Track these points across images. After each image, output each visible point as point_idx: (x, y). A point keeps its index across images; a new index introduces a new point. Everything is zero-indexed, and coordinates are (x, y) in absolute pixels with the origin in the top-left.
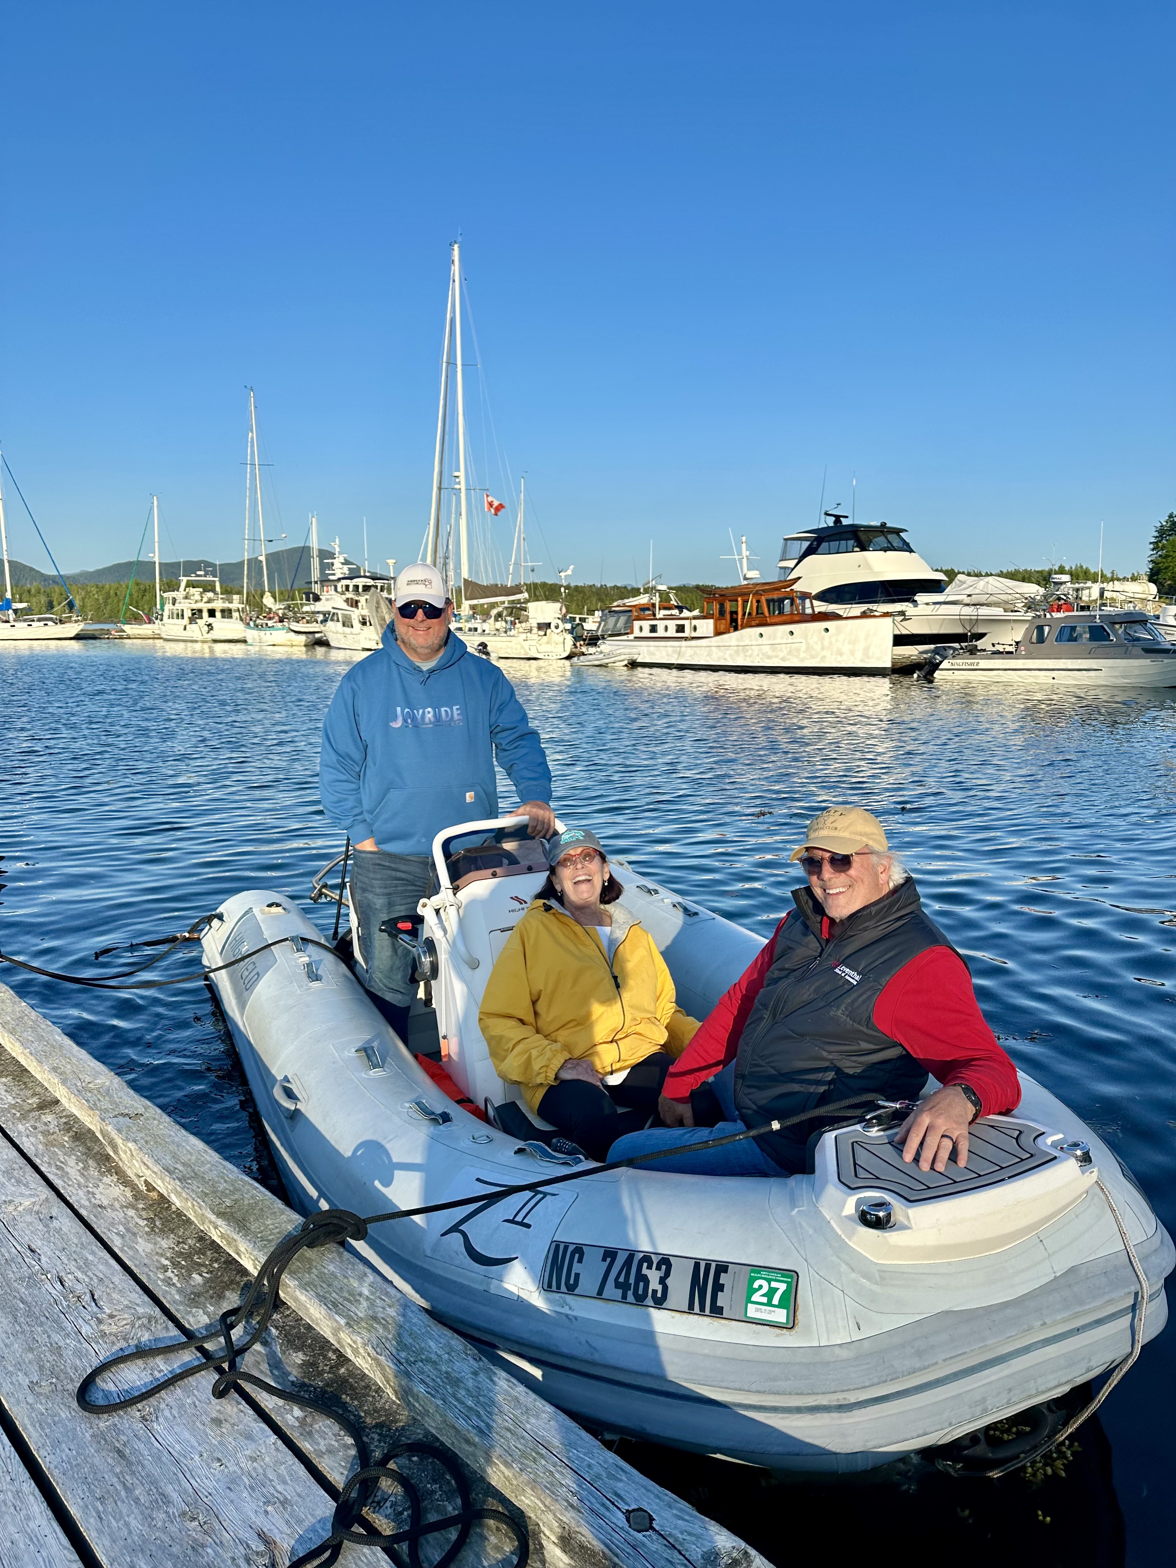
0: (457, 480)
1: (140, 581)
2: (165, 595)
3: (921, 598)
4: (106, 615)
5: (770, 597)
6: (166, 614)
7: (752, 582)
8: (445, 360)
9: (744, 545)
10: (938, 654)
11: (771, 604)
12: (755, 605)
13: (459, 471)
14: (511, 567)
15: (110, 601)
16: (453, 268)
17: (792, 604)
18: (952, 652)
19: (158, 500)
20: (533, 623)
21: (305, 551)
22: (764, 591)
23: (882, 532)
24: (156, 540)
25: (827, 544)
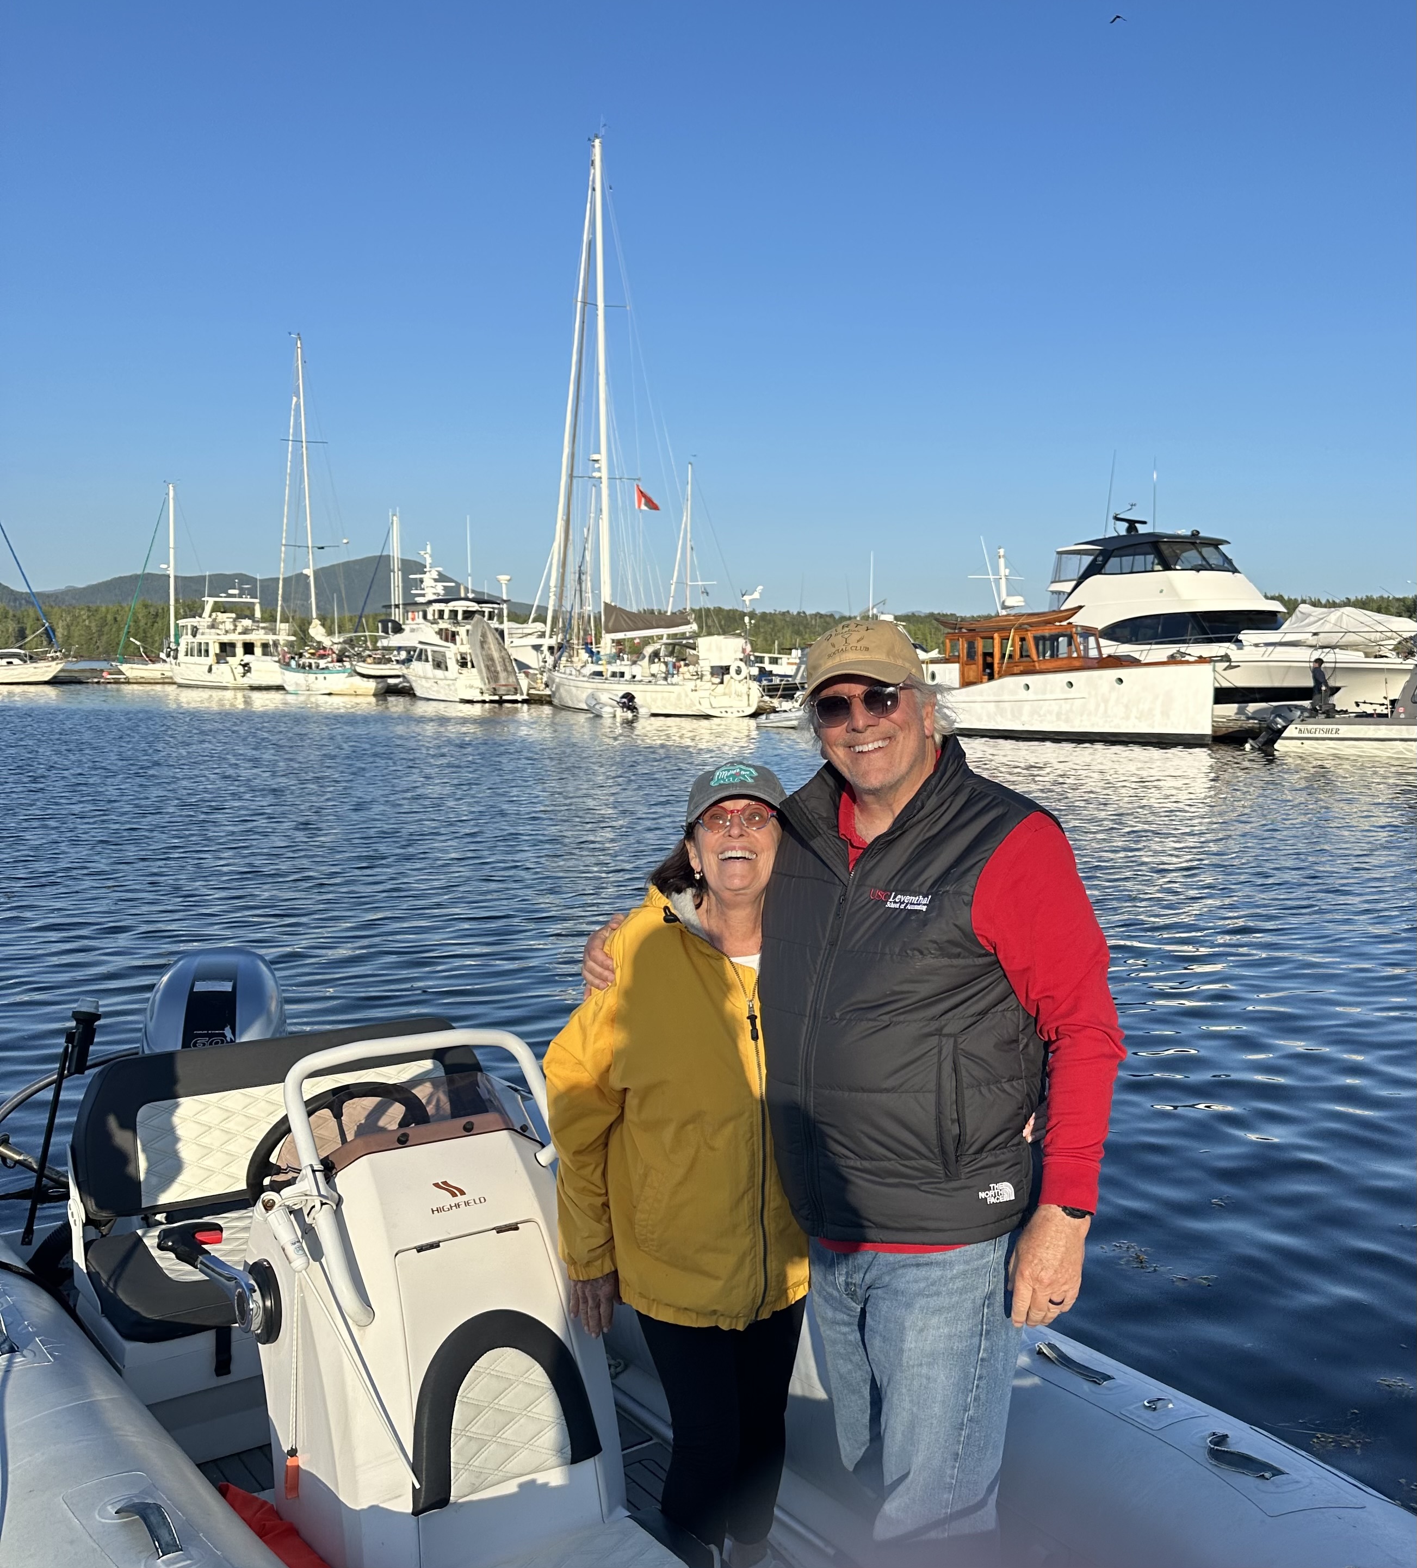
0: (597, 466)
1: (150, 602)
2: (181, 622)
3: (1247, 636)
4: (101, 649)
5: (1039, 633)
6: (182, 649)
7: (1013, 612)
8: (579, 299)
9: (1002, 561)
10: (1280, 716)
11: (1041, 643)
12: (1018, 643)
13: (599, 453)
14: (673, 587)
15: (106, 629)
16: (592, 171)
17: (1070, 644)
18: (1299, 713)
19: (174, 490)
20: (705, 666)
21: (382, 562)
22: (1030, 625)
23: (1193, 543)
24: (172, 545)
25: (1118, 559)
